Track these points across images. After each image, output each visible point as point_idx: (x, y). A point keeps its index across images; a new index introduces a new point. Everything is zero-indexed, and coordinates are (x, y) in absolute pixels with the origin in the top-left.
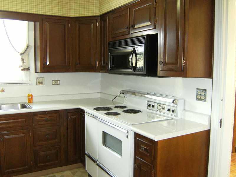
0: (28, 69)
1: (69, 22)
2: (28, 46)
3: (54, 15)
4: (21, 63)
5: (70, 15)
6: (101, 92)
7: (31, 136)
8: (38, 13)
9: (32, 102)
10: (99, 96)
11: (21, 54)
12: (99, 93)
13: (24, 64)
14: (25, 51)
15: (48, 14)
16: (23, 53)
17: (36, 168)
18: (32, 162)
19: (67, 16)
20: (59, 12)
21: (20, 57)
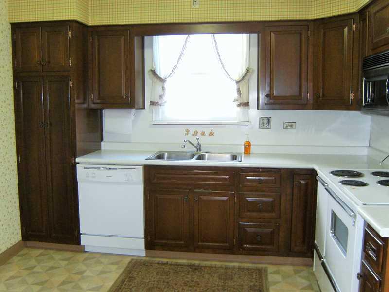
0: (246, 104)
1: (308, 29)
2: (248, 71)
3: (283, 19)
4: (236, 95)
5: (309, 16)
6: (370, 146)
7: (236, 201)
8: (259, 20)
9: (250, 153)
10: (365, 152)
11: (238, 82)
12: (366, 147)
13: (240, 96)
14: (243, 77)
15: (274, 19)
16: (240, 81)
17: (240, 250)
18: (236, 239)
19: (304, 18)
20: (292, 13)
21: (235, 86)
